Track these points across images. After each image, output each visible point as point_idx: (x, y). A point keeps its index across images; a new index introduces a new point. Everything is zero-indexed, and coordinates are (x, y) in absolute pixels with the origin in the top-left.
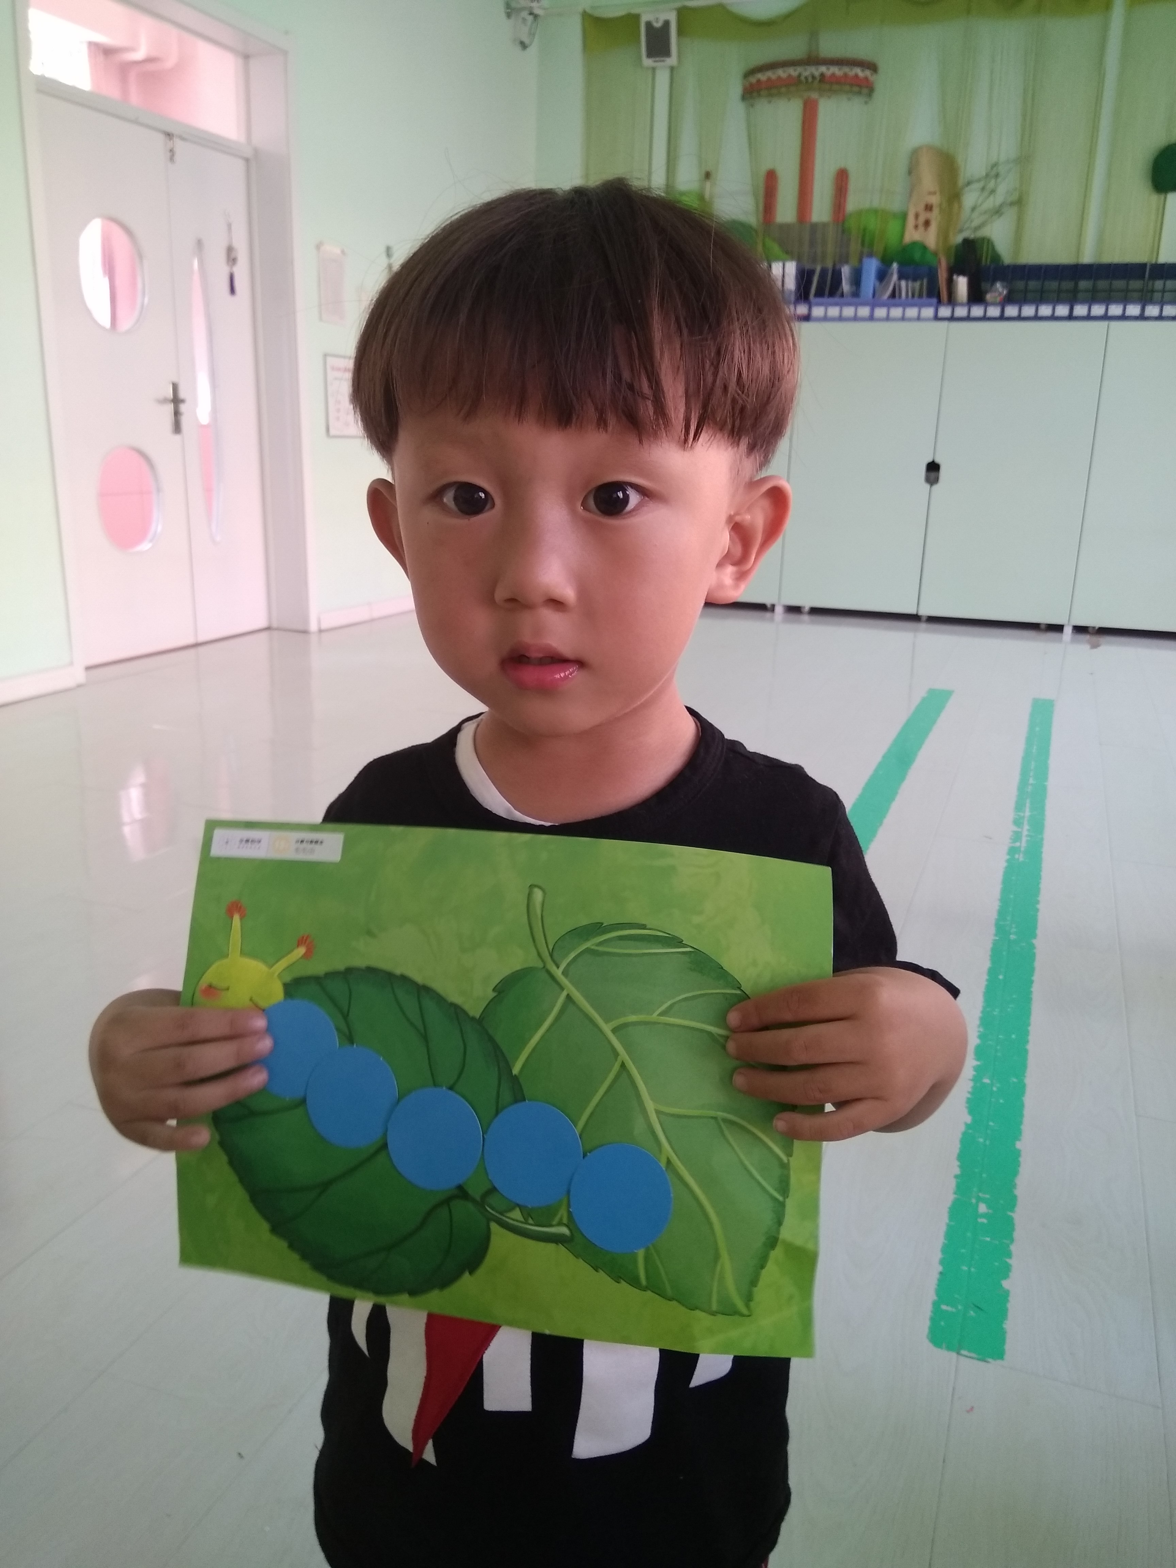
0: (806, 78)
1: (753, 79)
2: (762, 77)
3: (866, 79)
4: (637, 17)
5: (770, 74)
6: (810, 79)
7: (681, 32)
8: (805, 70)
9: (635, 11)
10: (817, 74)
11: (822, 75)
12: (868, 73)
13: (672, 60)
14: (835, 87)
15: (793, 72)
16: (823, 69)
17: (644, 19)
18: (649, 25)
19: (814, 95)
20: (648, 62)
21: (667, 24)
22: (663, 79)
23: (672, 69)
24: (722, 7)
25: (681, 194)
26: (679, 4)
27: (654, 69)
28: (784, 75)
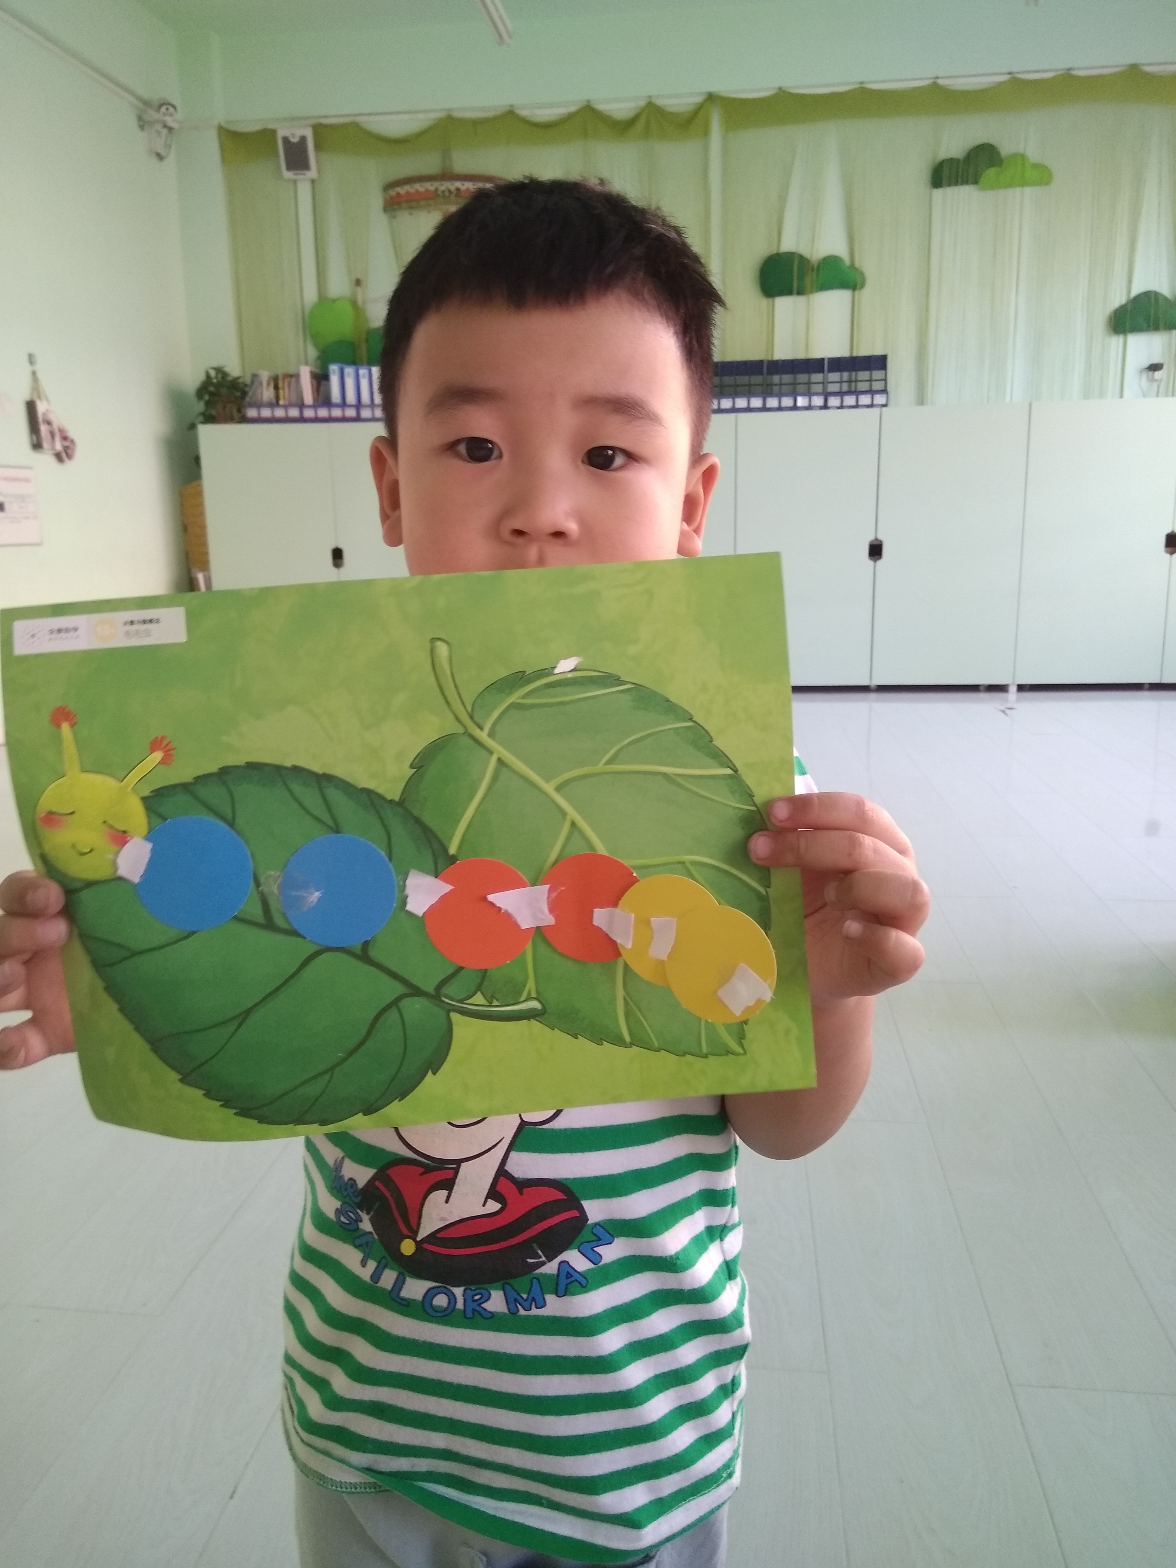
0: (443, 192)
1: (393, 192)
2: (402, 190)
4: (273, 132)
5: (408, 188)
6: (447, 194)
7: (318, 147)
8: (442, 185)
9: (271, 126)
10: (453, 188)
11: (458, 190)
13: (313, 173)
15: (430, 186)
16: (458, 184)
17: (281, 134)
18: (286, 140)
20: (288, 175)
21: (303, 139)
22: (304, 191)
23: (313, 181)
24: (356, 125)
25: (334, 301)
26: (314, 122)
27: (295, 181)
28: (422, 190)
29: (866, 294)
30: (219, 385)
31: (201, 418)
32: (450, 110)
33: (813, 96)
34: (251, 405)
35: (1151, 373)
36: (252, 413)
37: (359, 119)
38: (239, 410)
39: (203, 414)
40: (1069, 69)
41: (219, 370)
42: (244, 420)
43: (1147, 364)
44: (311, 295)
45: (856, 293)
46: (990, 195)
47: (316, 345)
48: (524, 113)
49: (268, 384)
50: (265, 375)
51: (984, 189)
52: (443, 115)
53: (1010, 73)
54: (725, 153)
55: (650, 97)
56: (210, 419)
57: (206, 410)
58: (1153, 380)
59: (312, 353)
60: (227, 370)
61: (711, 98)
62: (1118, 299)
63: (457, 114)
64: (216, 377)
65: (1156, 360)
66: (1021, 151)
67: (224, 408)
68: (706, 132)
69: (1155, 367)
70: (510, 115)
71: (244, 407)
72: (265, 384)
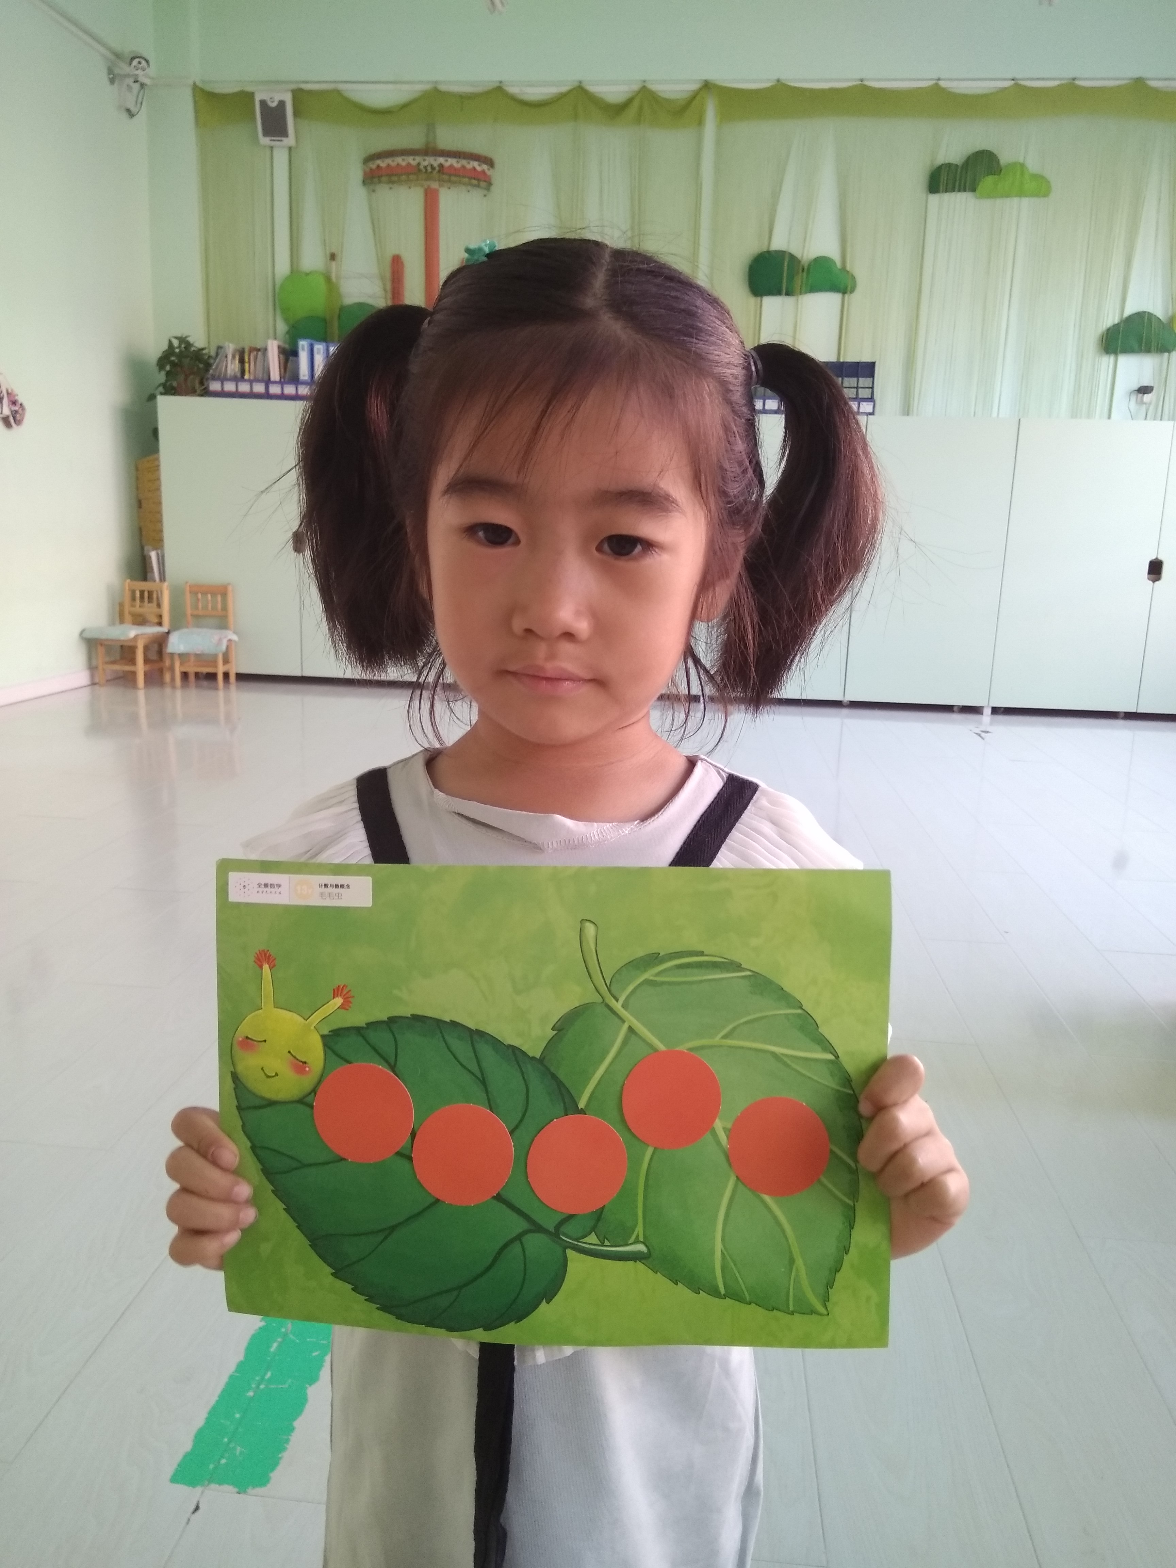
0: (425, 167)
1: (373, 165)
2: (383, 163)
3: (483, 172)
4: (252, 95)
5: (388, 161)
6: (429, 169)
7: (297, 114)
8: (425, 160)
9: (249, 89)
10: (435, 164)
11: (441, 166)
12: (485, 167)
13: (290, 141)
14: (453, 178)
15: (412, 161)
16: (441, 160)
17: (258, 98)
18: (263, 103)
19: (434, 185)
20: (265, 141)
21: (282, 104)
22: (281, 158)
23: (290, 148)
24: (338, 92)
25: (307, 274)
26: (294, 86)
27: (272, 148)
28: (403, 164)
29: (855, 298)
30: (181, 355)
31: (161, 389)
32: (436, 82)
33: (812, 91)
34: (214, 378)
35: (1140, 395)
36: (215, 386)
37: (341, 87)
38: (202, 383)
39: (164, 385)
40: (1074, 79)
41: (182, 340)
42: (206, 393)
43: (1136, 387)
44: (283, 267)
45: (846, 296)
46: (987, 203)
47: (286, 320)
48: (513, 90)
49: (234, 357)
50: (230, 348)
51: (981, 197)
52: (428, 87)
53: (1013, 80)
54: (719, 142)
55: (644, 81)
56: (170, 390)
57: (167, 381)
58: (1142, 403)
59: (282, 327)
60: (191, 340)
61: (707, 86)
62: (1111, 318)
63: (443, 88)
64: (179, 347)
65: (1146, 383)
66: (1021, 161)
67: (186, 380)
68: (700, 122)
69: (1144, 390)
70: (499, 90)
71: (207, 380)
72: (230, 357)
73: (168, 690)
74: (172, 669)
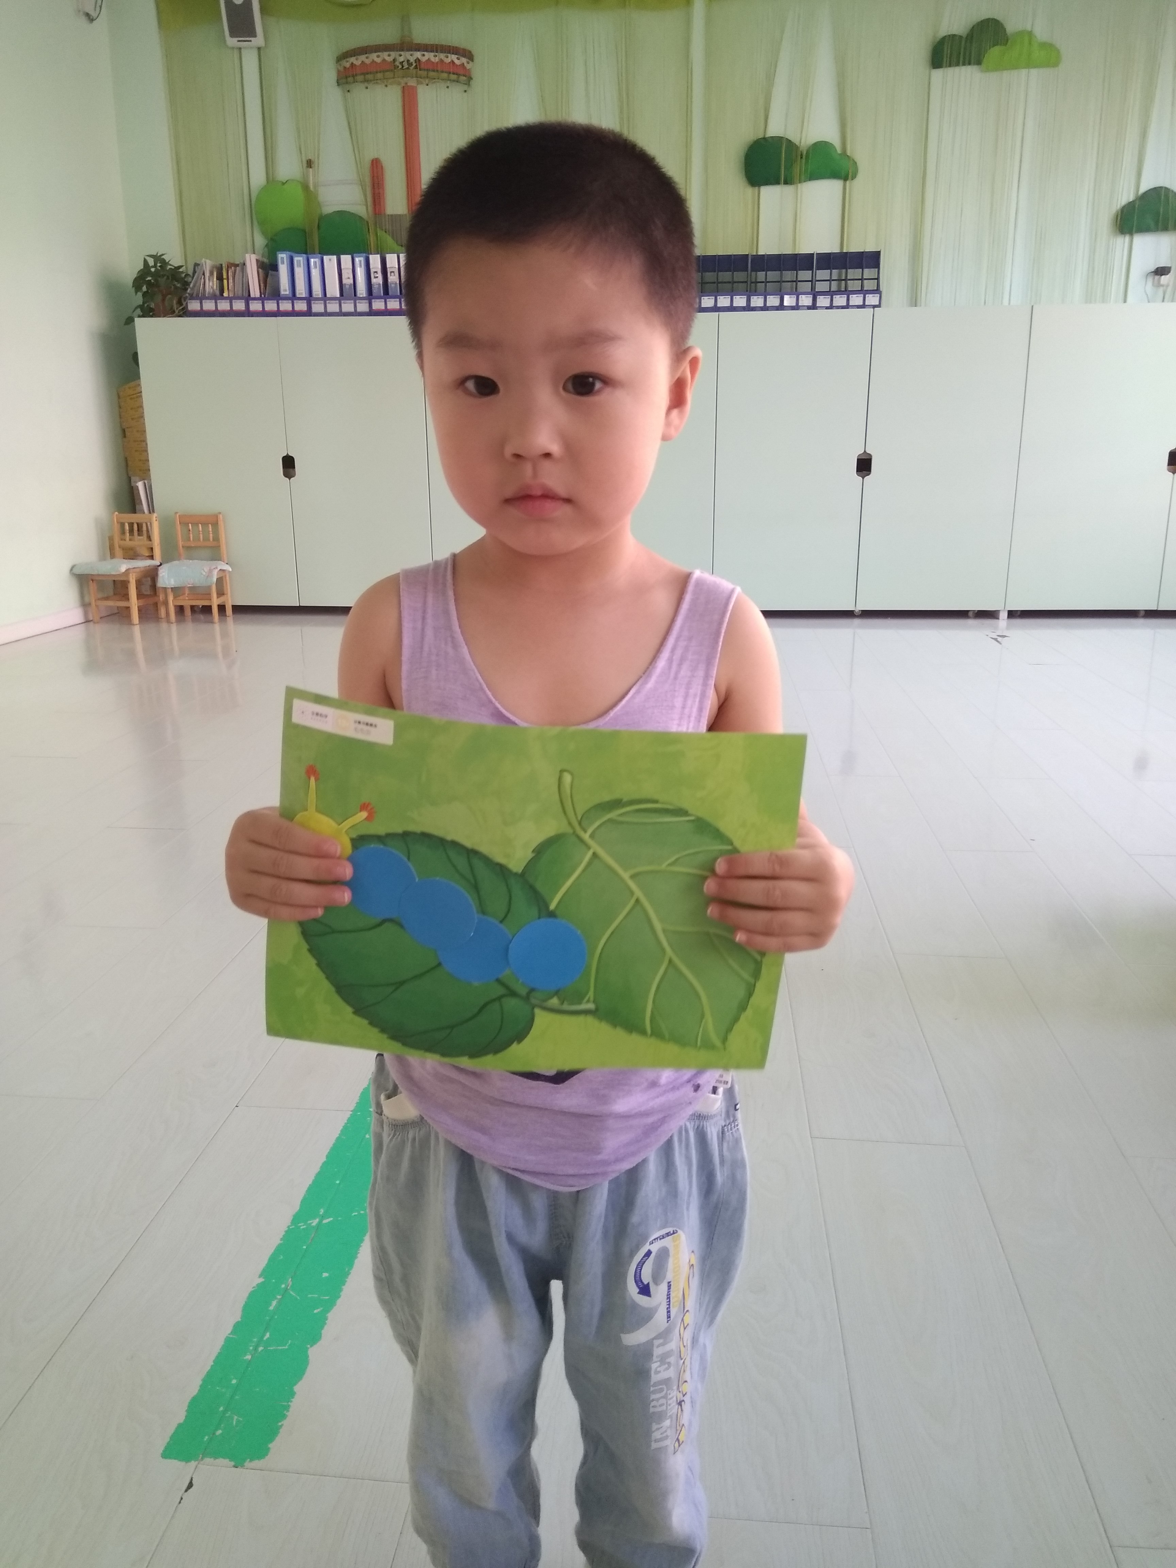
0: (402, 63)
1: (347, 64)
2: (357, 61)
3: (463, 66)
5: (363, 58)
6: (406, 66)
7: (263, 10)
8: (401, 55)
10: (412, 60)
11: (418, 60)
12: (464, 60)
13: (259, 41)
14: (431, 74)
15: (387, 57)
16: (418, 55)
18: (229, 2)
19: (412, 82)
20: (232, 42)
21: (248, 2)
22: (250, 61)
23: (259, 49)
25: (283, 184)
27: (240, 49)
28: (378, 60)
29: (857, 185)
30: (156, 275)
31: (139, 311)
34: (192, 297)
35: (1157, 277)
36: (194, 306)
38: (180, 303)
39: (141, 307)
41: (157, 258)
42: (185, 313)
43: (1153, 268)
44: (258, 178)
45: (848, 182)
46: (993, 76)
47: (264, 233)
49: (211, 273)
50: (208, 265)
51: (987, 70)
54: (709, 23)
56: (148, 312)
57: (144, 303)
58: (1159, 285)
59: (260, 241)
60: (166, 258)
62: (1126, 196)
64: (155, 266)
65: (1163, 264)
66: (1029, 28)
67: (163, 300)
68: (689, 2)
69: (1161, 271)
71: (185, 299)
72: (207, 274)
73: (164, 625)
74: (166, 603)
